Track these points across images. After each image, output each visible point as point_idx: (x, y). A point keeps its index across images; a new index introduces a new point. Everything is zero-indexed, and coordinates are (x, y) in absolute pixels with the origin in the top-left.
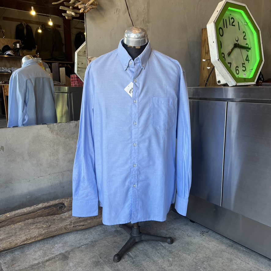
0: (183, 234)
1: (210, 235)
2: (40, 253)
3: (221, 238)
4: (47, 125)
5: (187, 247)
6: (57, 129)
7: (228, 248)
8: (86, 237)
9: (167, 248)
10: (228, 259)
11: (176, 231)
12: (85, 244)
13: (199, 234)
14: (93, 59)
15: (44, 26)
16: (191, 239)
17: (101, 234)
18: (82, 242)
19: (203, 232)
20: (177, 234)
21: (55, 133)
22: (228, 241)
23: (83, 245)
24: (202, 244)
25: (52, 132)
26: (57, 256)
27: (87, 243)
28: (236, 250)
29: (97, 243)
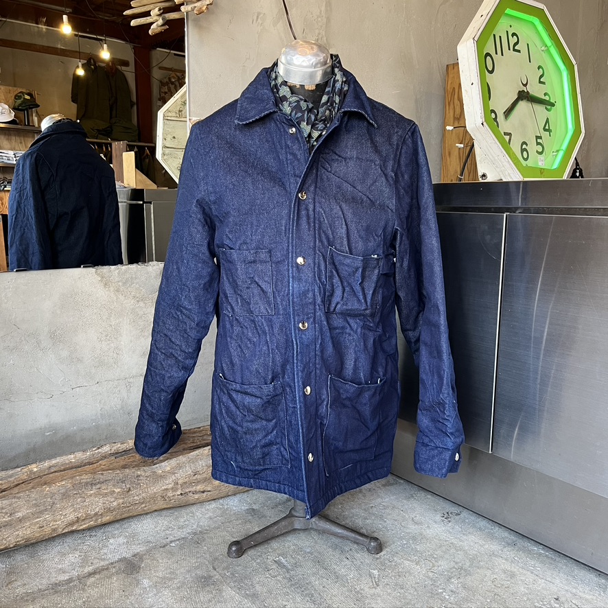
0: (404, 517)
1: (464, 521)
2: (73, 558)
3: (490, 526)
4: (94, 270)
5: (413, 545)
7: (505, 550)
8: (181, 524)
10: (504, 571)
11: (387, 511)
12: (179, 539)
13: (438, 518)
16: (422, 529)
17: (215, 517)
18: (170, 534)
19: (448, 513)
20: (389, 517)
22: (506, 534)
23: (175, 541)
24: (446, 541)
25: (106, 285)
26: (115, 565)
27: (183, 536)
28: (524, 552)
29: (205, 536)
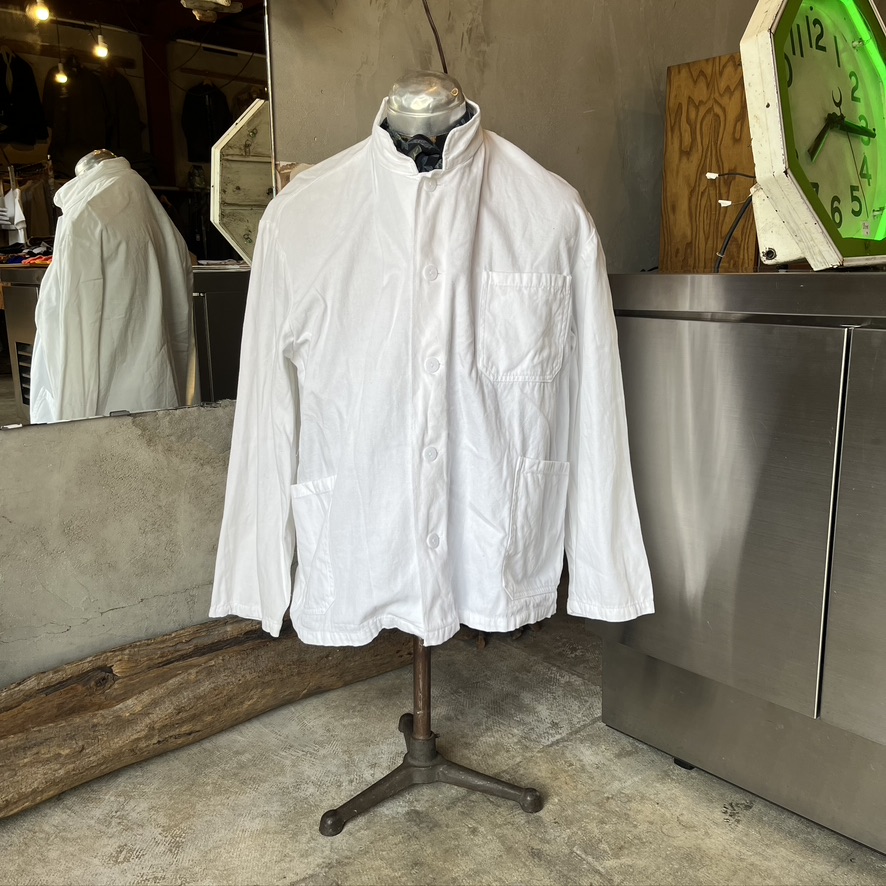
0: (663, 815)
1: (760, 820)
3: (803, 827)
4: (130, 419)
5: (690, 871)
6: (168, 432)
7: (839, 871)
8: (304, 847)
9: (617, 879)
11: (634, 805)
12: (305, 879)
13: (718, 815)
14: (296, 169)
15: (78, 62)
16: (697, 837)
17: (358, 831)
18: (289, 869)
19: (731, 805)
20: (639, 817)
21: (160, 448)
22: (833, 842)
23: (297, 882)
24: (741, 860)
25: (150, 442)
27: (310, 872)
28: (869, 874)
29: (348, 870)
